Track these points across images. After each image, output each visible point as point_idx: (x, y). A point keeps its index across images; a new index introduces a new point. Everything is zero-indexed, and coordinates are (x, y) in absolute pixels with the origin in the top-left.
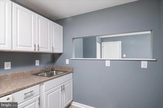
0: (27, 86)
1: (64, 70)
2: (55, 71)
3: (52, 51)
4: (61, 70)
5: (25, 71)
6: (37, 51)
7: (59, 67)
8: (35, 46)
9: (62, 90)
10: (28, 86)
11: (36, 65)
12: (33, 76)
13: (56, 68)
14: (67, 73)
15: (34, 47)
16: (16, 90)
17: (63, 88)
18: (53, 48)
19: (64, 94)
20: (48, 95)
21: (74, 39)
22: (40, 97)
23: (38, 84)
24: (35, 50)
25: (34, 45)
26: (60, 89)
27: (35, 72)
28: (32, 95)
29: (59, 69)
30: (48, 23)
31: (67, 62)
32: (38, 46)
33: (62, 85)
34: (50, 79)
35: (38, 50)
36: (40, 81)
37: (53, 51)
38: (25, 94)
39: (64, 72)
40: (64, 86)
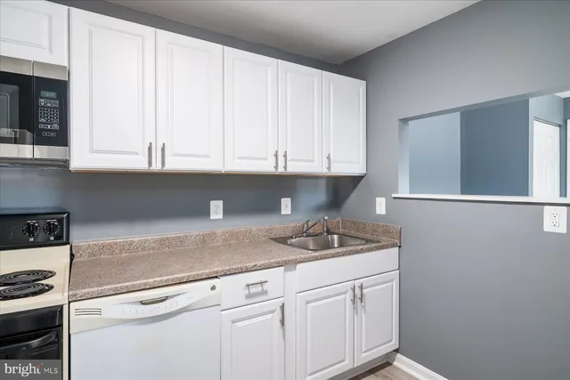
0: (253, 267)
1: (369, 236)
2: (336, 237)
3: (327, 171)
4: (358, 234)
5: (254, 229)
6: (281, 170)
7: (354, 223)
8: (276, 155)
9: (354, 301)
10: (256, 266)
11: (282, 213)
12: (273, 242)
13: (344, 228)
14: (373, 245)
15: (274, 158)
16: (229, 270)
17: (358, 295)
18: (328, 158)
19: (363, 315)
20: (308, 303)
21: (405, 121)
22: (283, 304)
23: (279, 265)
24: (276, 167)
25: (274, 153)
26: (349, 296)
27: (280, 234)
28: (264, 293)
29: (353, 233)
30: (316, 79)
31: (381, 206)
32: (285, 156)
33: (357, 283)
34: (316, 259)
35: (285, 168)
36: (285, 259)
37: (329, 168)
38: (248, 286)
39: (368, 241)
40: (361, 287)
